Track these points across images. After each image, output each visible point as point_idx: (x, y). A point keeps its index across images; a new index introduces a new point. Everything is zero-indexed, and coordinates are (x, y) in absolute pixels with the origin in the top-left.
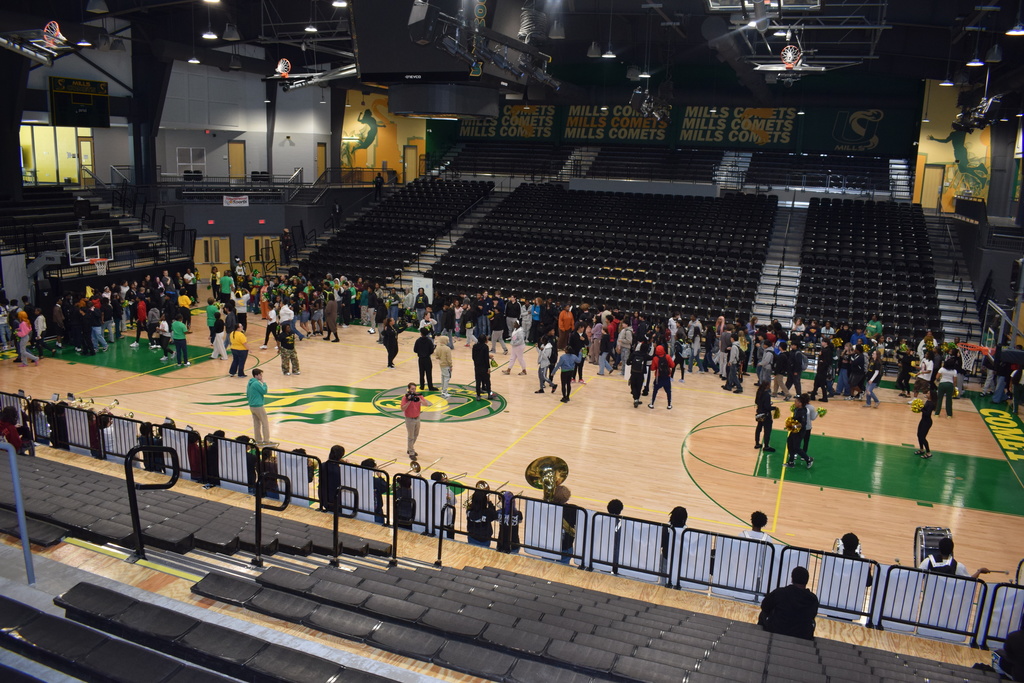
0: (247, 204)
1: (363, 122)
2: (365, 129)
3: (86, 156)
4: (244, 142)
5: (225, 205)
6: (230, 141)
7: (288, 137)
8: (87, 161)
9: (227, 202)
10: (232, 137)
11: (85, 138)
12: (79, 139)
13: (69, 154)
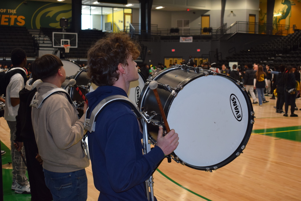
0: (191, 41)
1: (284, 4)
2: (285, 8)
3: (128, 22)
4: (209, 16)
5: (181, 41)
6: (202, 16)
7: (232, 12)
8: (128, 25)
9: (182, 40)
10: (203, 13)
11: (128, 14)
12: (125, 14)
13: (120, 21)
